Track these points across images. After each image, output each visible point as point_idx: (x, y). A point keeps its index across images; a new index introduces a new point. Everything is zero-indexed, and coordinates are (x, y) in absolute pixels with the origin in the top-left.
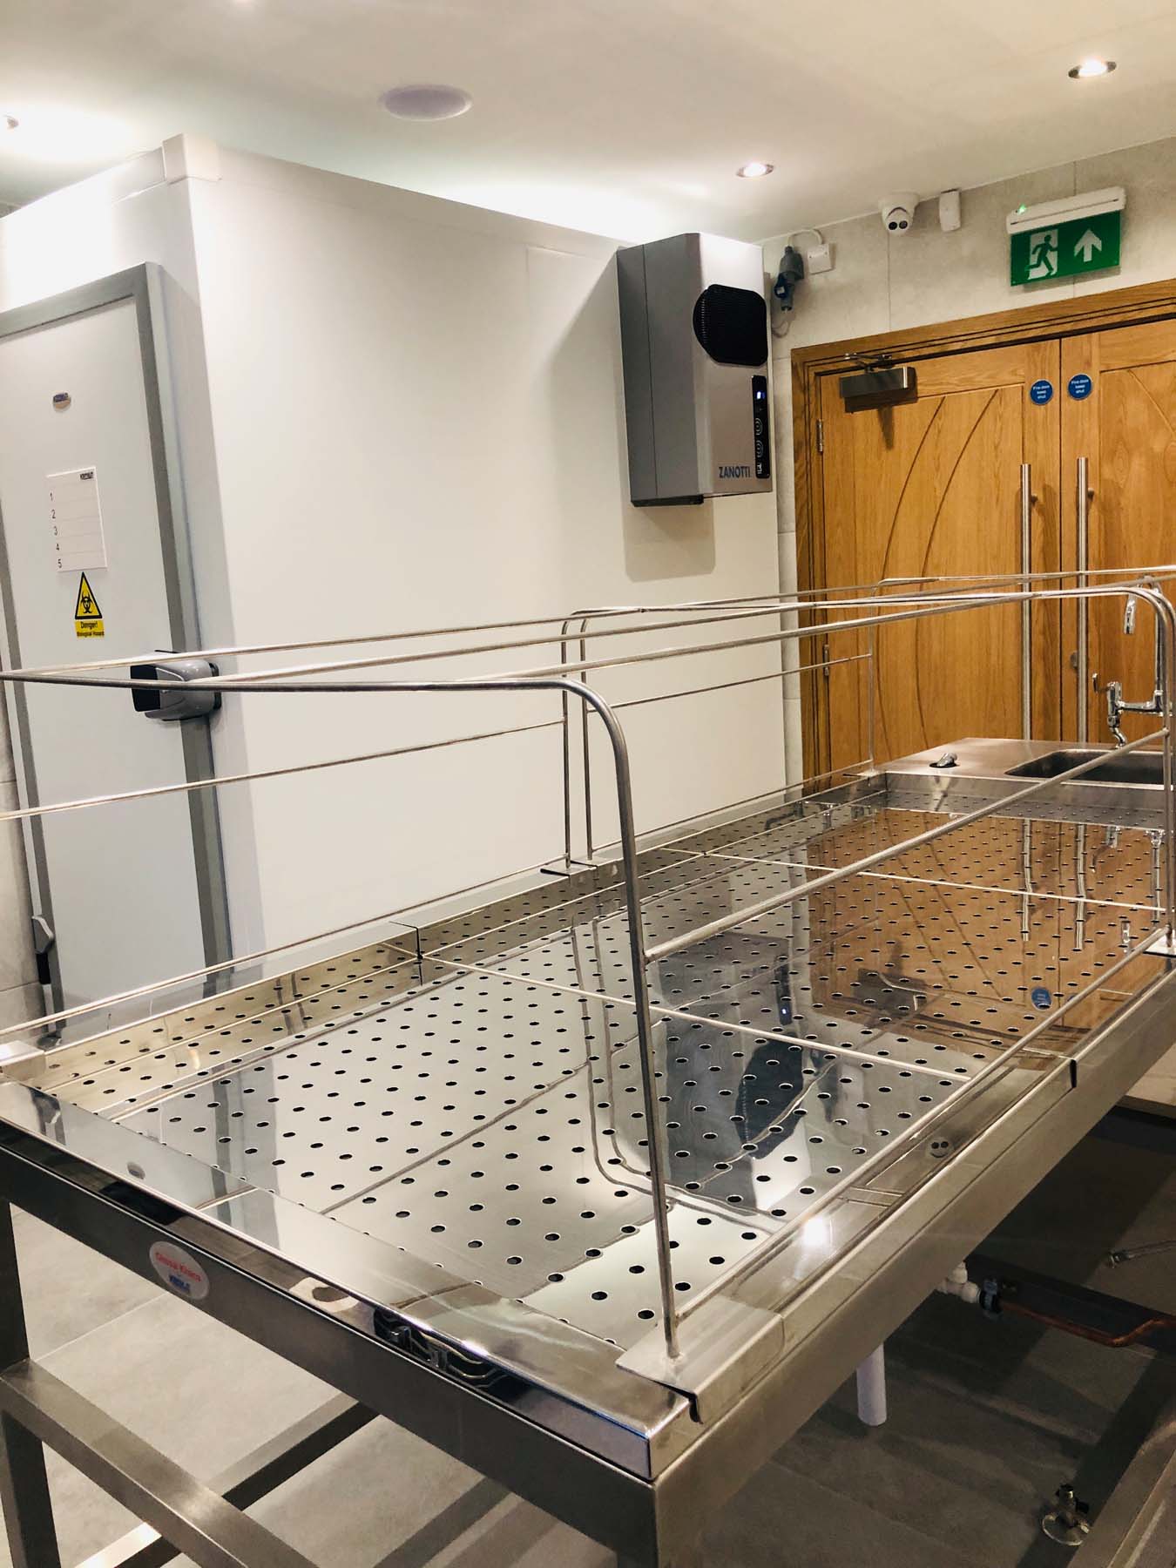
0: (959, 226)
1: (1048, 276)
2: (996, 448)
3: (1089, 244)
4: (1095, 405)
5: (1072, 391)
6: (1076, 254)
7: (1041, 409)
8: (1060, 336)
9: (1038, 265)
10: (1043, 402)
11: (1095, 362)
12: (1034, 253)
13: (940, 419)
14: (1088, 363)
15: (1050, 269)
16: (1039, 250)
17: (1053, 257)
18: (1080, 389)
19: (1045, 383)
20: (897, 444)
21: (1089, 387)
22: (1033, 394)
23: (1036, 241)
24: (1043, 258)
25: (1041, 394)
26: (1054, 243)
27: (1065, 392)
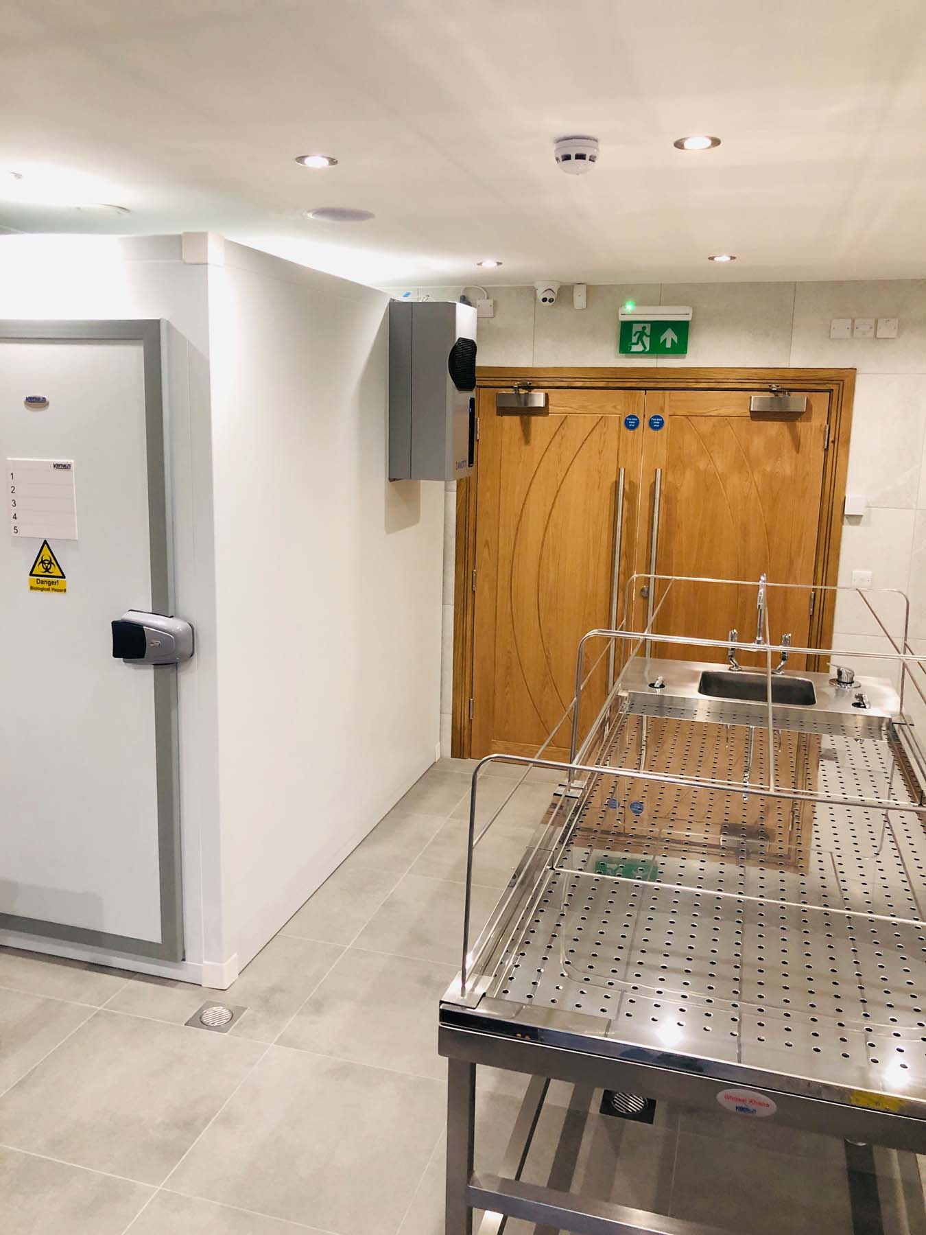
0: (585, 306)
1: (643, 352)
2: (600, 453)
3: (669, 337)
4: (665, 435)
5: (651, 424)
6: (661, 341)
7: (630, 433)
8: (646, 389)
9: (637, 344)
10: (633, 428)
11: (667, 409)
12: (635, 335)
13: (563, 429)
14: (662, 409)
15: (645, 347)
16: (638, 334)
17: (647, 341)
18: (656, 424)
19: (635, 417)
20: (532, 441)
21: (662, 423)
22: (627, 423)
23: (636, 328)
24: (640, 339)
25: (632, 423)
26: (648, 331)
27: (647, 424)
